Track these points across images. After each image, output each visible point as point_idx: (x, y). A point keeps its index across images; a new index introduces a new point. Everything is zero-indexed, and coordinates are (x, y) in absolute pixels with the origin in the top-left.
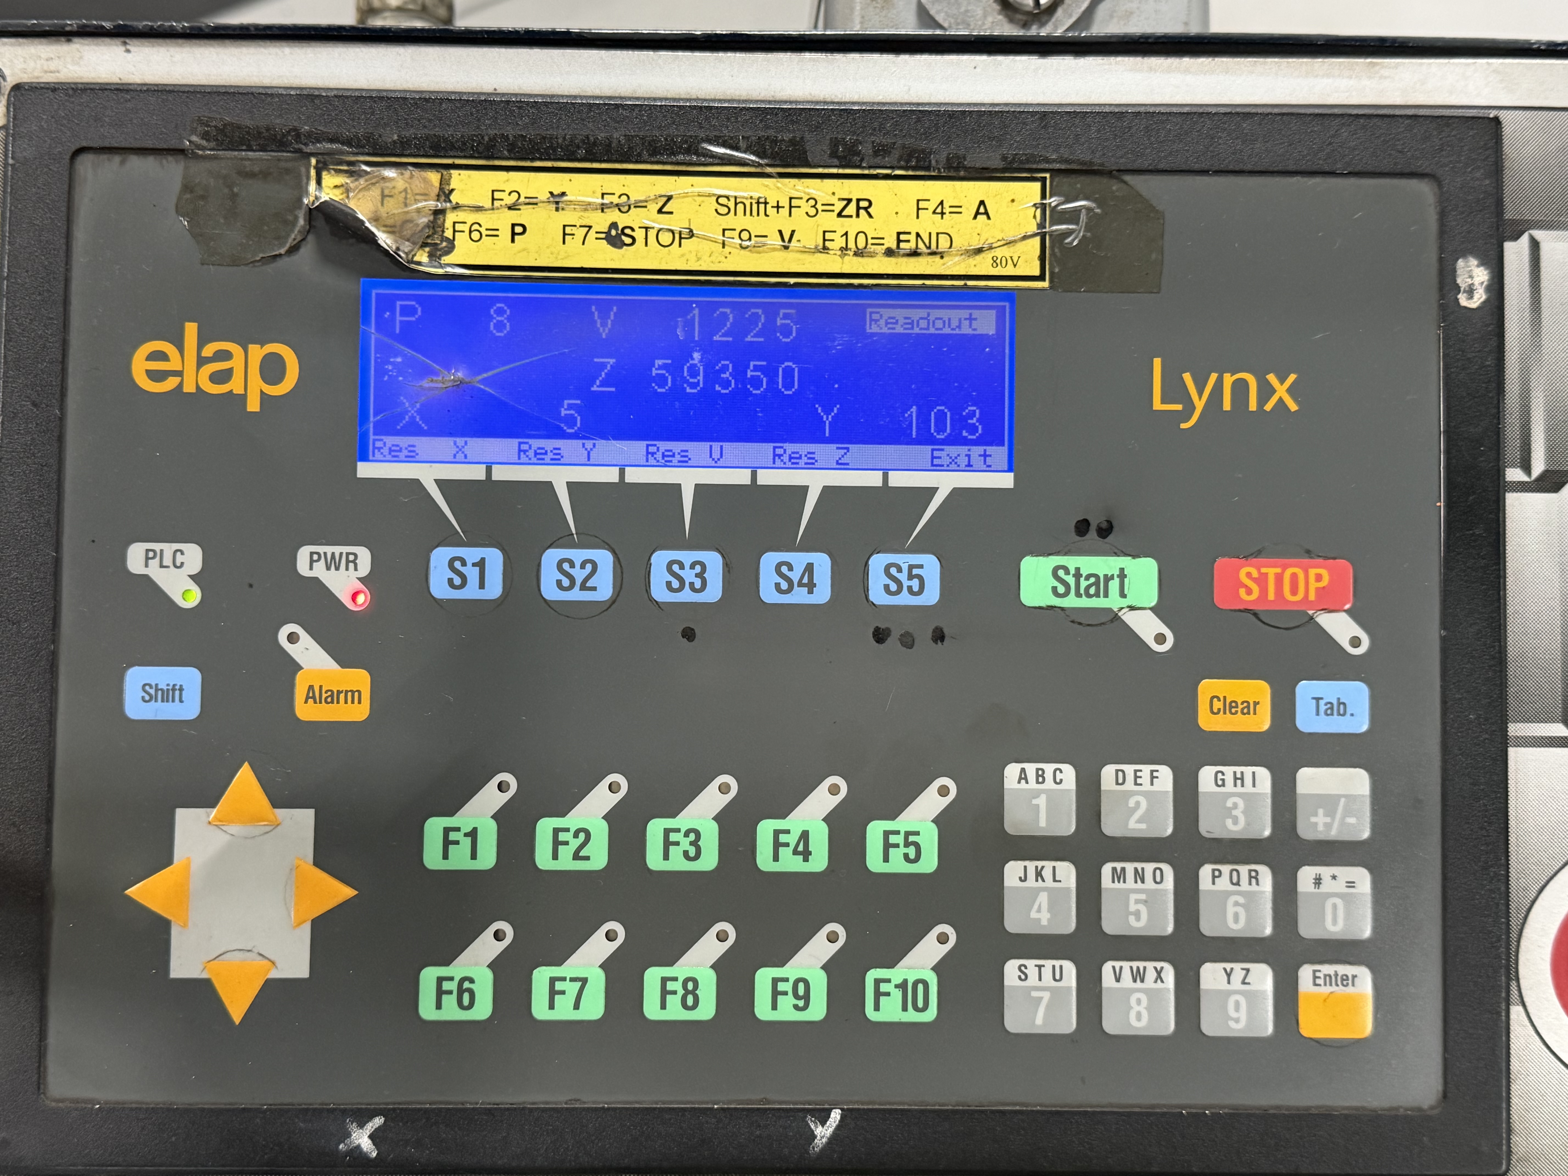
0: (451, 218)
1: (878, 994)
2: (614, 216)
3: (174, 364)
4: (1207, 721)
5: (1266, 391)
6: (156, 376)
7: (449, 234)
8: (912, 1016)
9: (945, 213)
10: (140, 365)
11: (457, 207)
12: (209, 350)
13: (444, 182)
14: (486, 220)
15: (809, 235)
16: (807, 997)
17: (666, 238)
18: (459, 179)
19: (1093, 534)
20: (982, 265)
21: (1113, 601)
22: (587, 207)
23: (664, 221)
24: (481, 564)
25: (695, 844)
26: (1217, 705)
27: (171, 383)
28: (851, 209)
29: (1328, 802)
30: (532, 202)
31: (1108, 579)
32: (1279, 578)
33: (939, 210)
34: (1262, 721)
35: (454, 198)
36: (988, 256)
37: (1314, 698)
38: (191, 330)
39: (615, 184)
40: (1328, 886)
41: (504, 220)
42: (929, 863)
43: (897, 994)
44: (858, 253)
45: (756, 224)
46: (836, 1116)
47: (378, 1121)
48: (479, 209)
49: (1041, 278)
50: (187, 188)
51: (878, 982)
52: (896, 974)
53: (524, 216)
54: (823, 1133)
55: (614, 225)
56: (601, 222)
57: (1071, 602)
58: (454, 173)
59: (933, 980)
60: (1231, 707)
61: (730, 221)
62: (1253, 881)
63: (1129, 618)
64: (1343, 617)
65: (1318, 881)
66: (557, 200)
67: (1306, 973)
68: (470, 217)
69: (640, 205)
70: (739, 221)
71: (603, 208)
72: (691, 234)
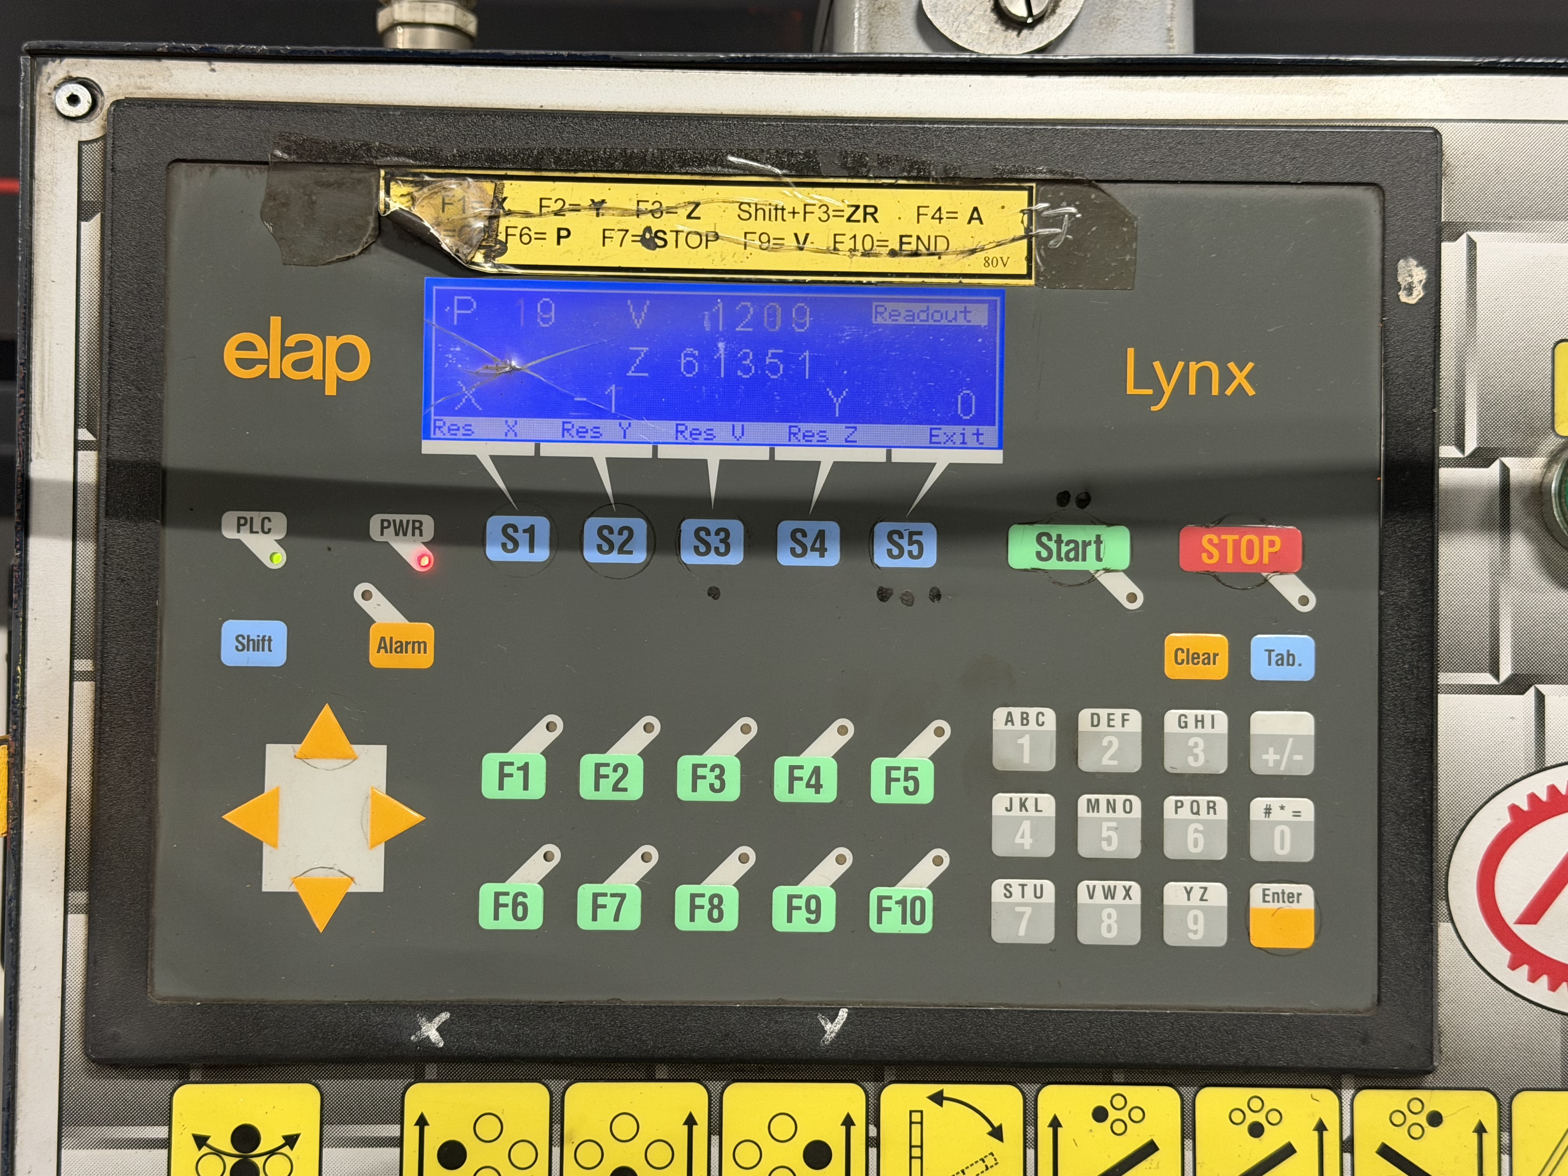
0: (504, 222)
1: (881, 909)
2: (647, 220)
3: (261, 353)
4: (1173, 671)
5: (1227, 378)
6: (245, 364)
7: (502, 237)
8: (910, 928)
9: (942, 219)
10: (231, 354)
11: (509, 213)
12: (291, 341)
13: (497, 191)
14: (535, 224)
15: (821, 236)
16: (818, 912)
17: (694, 240)
18: (510, 188)
19: (1072, 505)
20: (975, 265)
21: (1090, 564)
22: (624, 212)
23: (693, 225)
24: (531, 531)
25: (720, 777)
26: (1181, 656)
27: (259, 370)
28: (859, 214)
29: (1278, 742)
30: (576, 208)
31: (1086, 544)
32: (1237, 545)
33: (937, 216)
34: (1219, 671)
35: (507, 205)
36: (980, 255)
37: (1266, 650)
38: (276, 322)
39: (651, 193)
40: (1276, 814)
41: (550, 225)
42: (926, 795)
43: (897, 909)
44: (866, 254)
45: (774, 228)
46: (843, 1014)
47: (445, 1016)
48: (527, 215)
49: (1028, 276)
50: (271, 196)
51: (880, 899)
52: (897, 892)
53: (568, 220)
54: (832, 1029)
55: (648, 229)
56: (637, 225)
57: (1053, 565)
58: (507, 183)
59: (928, 896)
60: (1194, 658)
61: (751, 225)
62: (1212, 811)
63: (1105, 580)
64: (1293, 578)
65: (1268, 811)
66: (598, 206)
67: (1256, 890)
68: (520, 222)
69: (670, 211)
70: (759, 225)
71: (638, 213)
72: (717, 237)
